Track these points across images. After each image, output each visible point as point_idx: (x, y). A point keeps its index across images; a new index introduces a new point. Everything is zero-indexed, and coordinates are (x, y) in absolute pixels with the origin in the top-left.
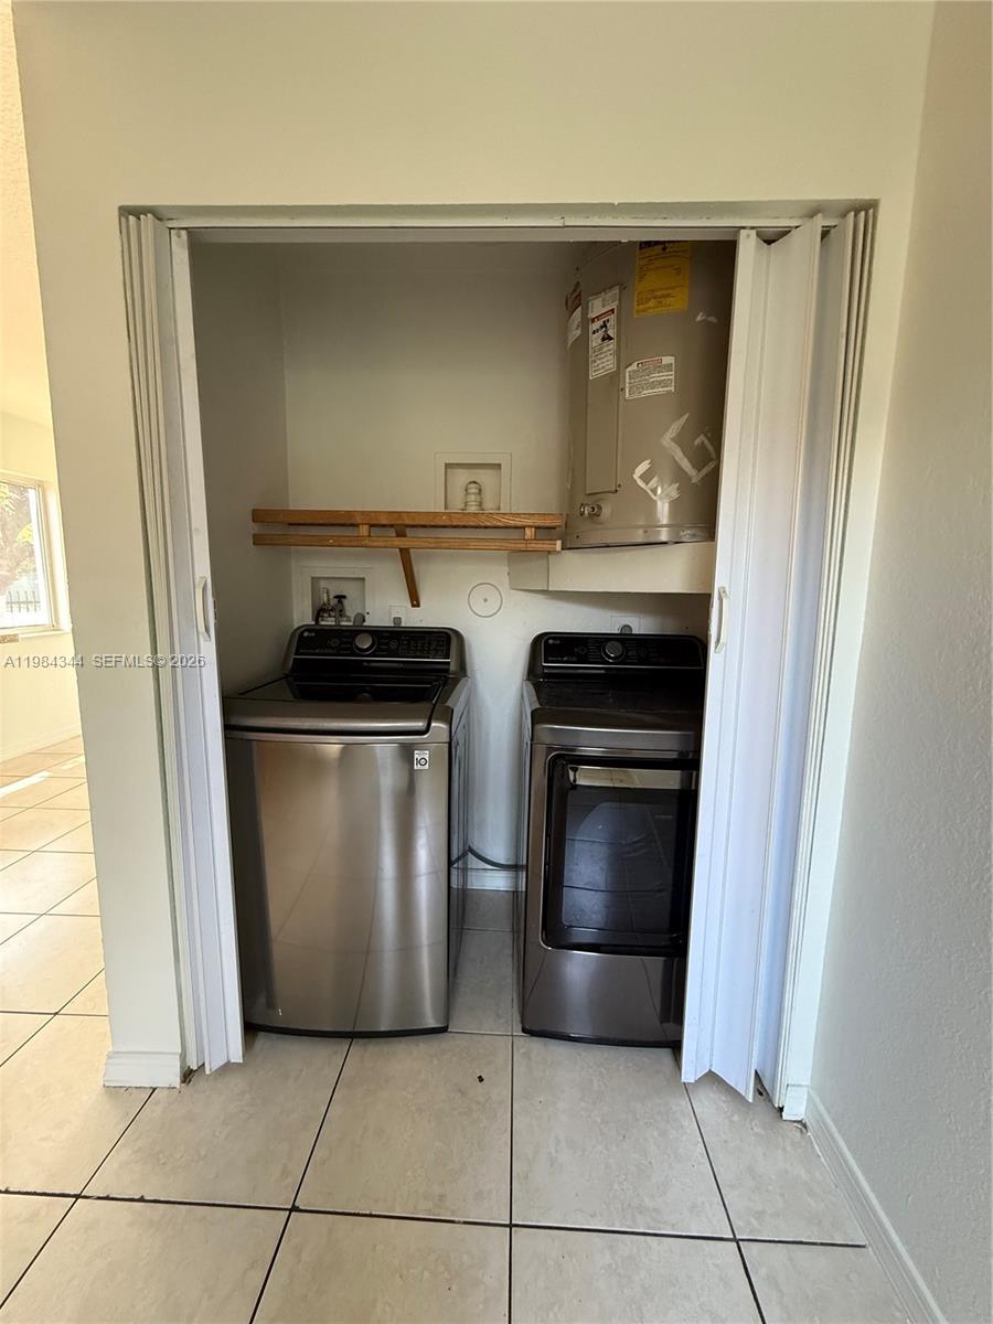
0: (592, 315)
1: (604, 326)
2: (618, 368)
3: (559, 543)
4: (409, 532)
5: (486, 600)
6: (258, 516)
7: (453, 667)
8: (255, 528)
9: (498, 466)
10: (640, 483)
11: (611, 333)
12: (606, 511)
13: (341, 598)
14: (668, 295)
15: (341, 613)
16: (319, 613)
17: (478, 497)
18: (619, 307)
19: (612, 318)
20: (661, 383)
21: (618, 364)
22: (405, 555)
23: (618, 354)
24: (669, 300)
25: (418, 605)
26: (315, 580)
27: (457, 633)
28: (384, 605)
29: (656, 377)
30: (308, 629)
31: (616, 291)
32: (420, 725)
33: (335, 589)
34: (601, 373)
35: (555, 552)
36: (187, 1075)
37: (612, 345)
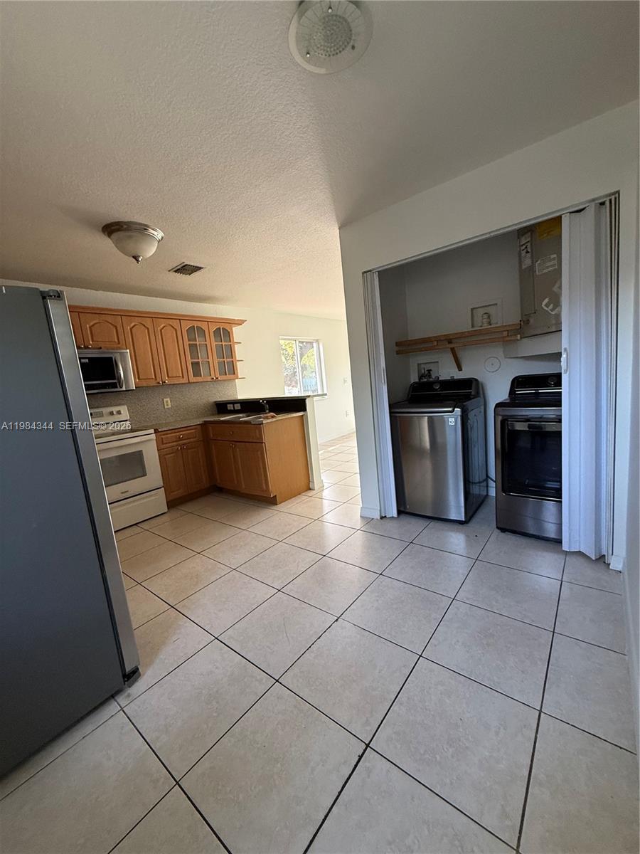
0: (522, 244)
1: (526, 248)
2: (532, 263)
3: (519, 336)
4: (453, 341)
5: (492, 364)
6: (398, 344)
7: (473, 393)
8: (396, 349)
9: (496, 304)
10: (546, 308)
11: (529, 251)
12: (532, 321)
13: (429, 371)
14: (552, 231)
15: (430, 376)
16: (421, 377)
17: (488, 320)
18: (531, 239)
19: (529, 244)
20: (552, 266)
21: (533, 261)
22: (453, 350)
23: (532, 257)
24: (552, 233)
25: (461, 370)
26: (418, 364)
27: (476, 380)
28: (446, 371)
29: (549, 264)
30: (416, 383)
31: (529, 233)
32: (450, 409)
33: (428, 368)
34: (526, 266)
35: (518, 340)
36: (382, 518)
37: (529, 255)
